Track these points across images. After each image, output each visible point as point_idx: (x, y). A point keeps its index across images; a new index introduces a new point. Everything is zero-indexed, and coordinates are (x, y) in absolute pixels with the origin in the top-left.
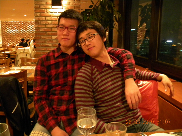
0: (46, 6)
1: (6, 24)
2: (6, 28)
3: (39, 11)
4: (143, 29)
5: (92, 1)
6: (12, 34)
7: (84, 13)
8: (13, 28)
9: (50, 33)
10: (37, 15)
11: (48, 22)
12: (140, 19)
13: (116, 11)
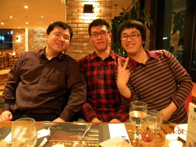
0: (78, 13)
1: (32, 32)
2: (32, 36)
3: (70, 18)
4: (176, 37)
5: (123, 8)
6: (38, 41)
7: (115, 20)
8: (39, 36)
9: (81, 40)
10: (69, 22)
11: (79, 29)
12: (173, 26)
13: (149, 18)
